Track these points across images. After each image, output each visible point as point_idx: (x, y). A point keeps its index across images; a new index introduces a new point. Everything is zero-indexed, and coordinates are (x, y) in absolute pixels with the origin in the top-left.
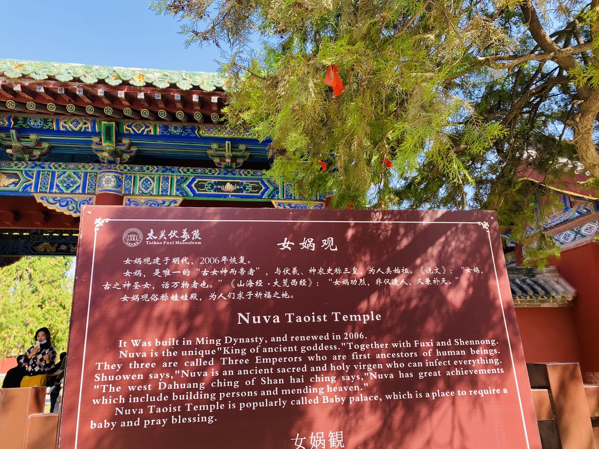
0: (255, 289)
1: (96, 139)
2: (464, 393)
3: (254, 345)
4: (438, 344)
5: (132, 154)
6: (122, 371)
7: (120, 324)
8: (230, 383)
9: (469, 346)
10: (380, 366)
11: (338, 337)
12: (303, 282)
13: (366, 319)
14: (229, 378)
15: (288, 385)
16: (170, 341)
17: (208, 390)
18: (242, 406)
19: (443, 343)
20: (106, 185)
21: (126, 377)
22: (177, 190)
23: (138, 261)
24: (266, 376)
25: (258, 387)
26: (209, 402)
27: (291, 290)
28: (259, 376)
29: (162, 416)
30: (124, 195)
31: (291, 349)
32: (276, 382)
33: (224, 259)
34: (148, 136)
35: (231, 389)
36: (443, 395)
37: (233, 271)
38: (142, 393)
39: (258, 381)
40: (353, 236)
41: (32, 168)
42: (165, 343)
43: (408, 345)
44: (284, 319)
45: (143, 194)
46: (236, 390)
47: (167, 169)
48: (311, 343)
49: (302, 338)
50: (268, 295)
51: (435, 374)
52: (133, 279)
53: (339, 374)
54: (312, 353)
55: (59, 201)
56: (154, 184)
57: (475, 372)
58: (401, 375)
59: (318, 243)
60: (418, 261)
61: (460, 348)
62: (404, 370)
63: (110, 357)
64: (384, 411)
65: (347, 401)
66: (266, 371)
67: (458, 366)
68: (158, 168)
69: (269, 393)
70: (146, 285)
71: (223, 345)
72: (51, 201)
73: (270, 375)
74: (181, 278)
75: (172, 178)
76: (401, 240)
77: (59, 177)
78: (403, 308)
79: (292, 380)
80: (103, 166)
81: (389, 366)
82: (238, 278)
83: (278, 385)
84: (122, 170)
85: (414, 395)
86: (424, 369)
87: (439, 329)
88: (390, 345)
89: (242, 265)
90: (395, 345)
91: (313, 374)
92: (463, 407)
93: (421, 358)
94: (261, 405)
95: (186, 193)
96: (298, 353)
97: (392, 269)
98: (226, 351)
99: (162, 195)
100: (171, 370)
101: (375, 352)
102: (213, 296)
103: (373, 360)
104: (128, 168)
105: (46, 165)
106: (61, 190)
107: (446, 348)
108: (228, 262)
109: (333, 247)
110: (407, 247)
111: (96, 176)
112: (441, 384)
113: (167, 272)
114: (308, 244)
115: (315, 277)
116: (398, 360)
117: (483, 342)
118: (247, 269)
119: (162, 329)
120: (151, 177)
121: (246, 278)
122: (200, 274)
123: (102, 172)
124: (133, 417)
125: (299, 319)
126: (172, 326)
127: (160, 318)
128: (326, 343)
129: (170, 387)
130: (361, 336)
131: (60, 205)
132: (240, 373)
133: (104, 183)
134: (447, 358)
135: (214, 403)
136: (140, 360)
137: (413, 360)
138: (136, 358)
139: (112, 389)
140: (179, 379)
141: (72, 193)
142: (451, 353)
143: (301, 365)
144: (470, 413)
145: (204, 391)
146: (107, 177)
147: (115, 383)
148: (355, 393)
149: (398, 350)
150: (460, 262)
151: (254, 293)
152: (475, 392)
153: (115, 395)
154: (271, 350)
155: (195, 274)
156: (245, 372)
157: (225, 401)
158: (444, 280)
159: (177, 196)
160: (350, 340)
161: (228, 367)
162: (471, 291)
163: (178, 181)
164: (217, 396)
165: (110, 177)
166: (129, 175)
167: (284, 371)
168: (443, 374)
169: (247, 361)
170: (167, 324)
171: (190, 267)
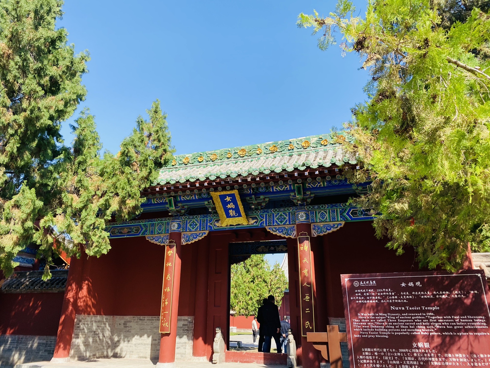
0: (395, 299)
1: (292, 194)
2: (472, 334)
3: (397, 316)
4: (461, 317)
5: (312, 198)
6: (361, 322)
7: (357, 309)
8: (391, 327)
9: (474, 318)
10: (440, 324)
11: (425, 314)
12: (411, 297)
13: (434, 309)
14: (391, 325)
15: (409, 328)
16: (372, 314)
17: (385, 328)
18: (396, 333)
19: (463, 317)
20: (301, 219)
21: (362, 324)
22: (341, 217)
23: (359, 291)
24: (402, 325)
25: (400, 328)
26: (385, 332)
27: (407, 299)
28: (400, 325)
29: (373, 335)
30: (311, 223)
31: (409, 318)
32: (405, 327)
33: (384, 290)
34: (320, 188)
35: (392, 328)
36: (464, 334)
37: (387, 293)
38: (366, 328)
39: (400, 327)
40: (426, 281)
41: (263, 213)
42: (370, 315)
43: (450, 317)
44: (406, 308)
45: (321, 222)
46: (393, 329)
47: (333, 206)
48: (416, 316)
49: (412, 314)
50: (399, 301)
51: (461, 327)
52: (359, 296)
53: (426, 326)
54: (416, 319)
55: (278, 230)
56: (327, 215)
57: (476, 327)
58: (448, 327)
59: (414, 284)
60: (452, 289)
61: (470, 319)
62: (449, 325)
63: (356, 318)
64: (442, 338)
65: (429, 334)
66: (402, 324)
67: (470, 325)
68: (328, 205)
69: (404, 330)
70: (363, 298)
71: (388, 316)
72: (274, 230)
73: (403, 325)
74: (372, 296)
75: (336, 210)
76: (445, 281)
77: (276, 216)
78: (447, 305)
79: (410, 327)
80: (298, 208)
81: (443, 324)
82: (389, 295)
83: (406, 328)
84: (308, 209)
85: (453, 334)
86: (456, 325)
87: (461, 312)
88: (443, 318)
89: (390, 292)
90: (445, 317)
91: (417, 325)
92: (471, 339)
93: (455, 322)
94: (402, 333)
95: (346, 218)
96: (411, 319)
97: (442, 292)
98: (389, 317)
99: (333, 221)
100: (374, 322)
101: (437, 319)
102: (382, 301)
103: (437, 322)
104: (312, 207)
105: (269, 210)
106: (278, 223)
107: (464, 319)
108: (385, 291)
109: (420, 285)
110: (447, 284)
111: (295, 214)
112: (463, 330)
113: (368, 294)
114: (411, 284)
115: (415, 295)
116: (447, 322)
117: (479, 317)
118: (392, 293)
119: (369, 311)
120: (324, 211)
121: (392, 296)
122: (377, 294)
123: (298, 212)
124: (365, 335)
125: (411, 309)
126: (372, 309)
127: (368, 307)
128: (420, 316)
129: (374, 327)
130: (433, 314)
131: (279, 232)
132: (394, 324)
133: (300, 218)
134: (465, 322)
135: (387, 332)
136: (364, 319)
137: (452, 322)
138: (363, 319)
139: (358, 327)
140: (376, 325)
141: (284, 224)
142: (466, 320)
143: (413, 323)
144: (474, 341)
145: (384, 329)
146: (301, 214)
147: (359, 325)
148: (431, 332)
149: (446, 319)
150: (469, 289)
151: (395, 300)
152: (476, 334)
153: (360, 328)
154: (402, 318)
155: (376, 295)
156: (396, 324)
157: (390, 332)
158: (462, 296)
159: (341, 221)
160: (429, 315)
161: (390, 322)
162: (474, 299)
163: (340, 212)
164: (388, 330)
165: (303, 214)
166: (312, 211)
167: (407, 324)
168: (464, 327)
169: (395, 321)
170: (370, 309)
171: (374, 292)
